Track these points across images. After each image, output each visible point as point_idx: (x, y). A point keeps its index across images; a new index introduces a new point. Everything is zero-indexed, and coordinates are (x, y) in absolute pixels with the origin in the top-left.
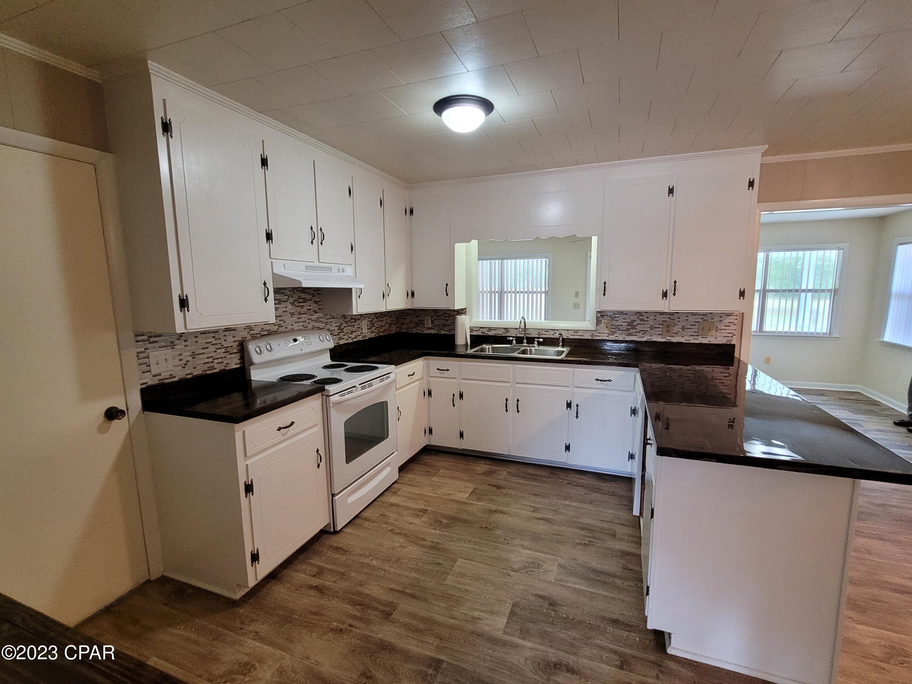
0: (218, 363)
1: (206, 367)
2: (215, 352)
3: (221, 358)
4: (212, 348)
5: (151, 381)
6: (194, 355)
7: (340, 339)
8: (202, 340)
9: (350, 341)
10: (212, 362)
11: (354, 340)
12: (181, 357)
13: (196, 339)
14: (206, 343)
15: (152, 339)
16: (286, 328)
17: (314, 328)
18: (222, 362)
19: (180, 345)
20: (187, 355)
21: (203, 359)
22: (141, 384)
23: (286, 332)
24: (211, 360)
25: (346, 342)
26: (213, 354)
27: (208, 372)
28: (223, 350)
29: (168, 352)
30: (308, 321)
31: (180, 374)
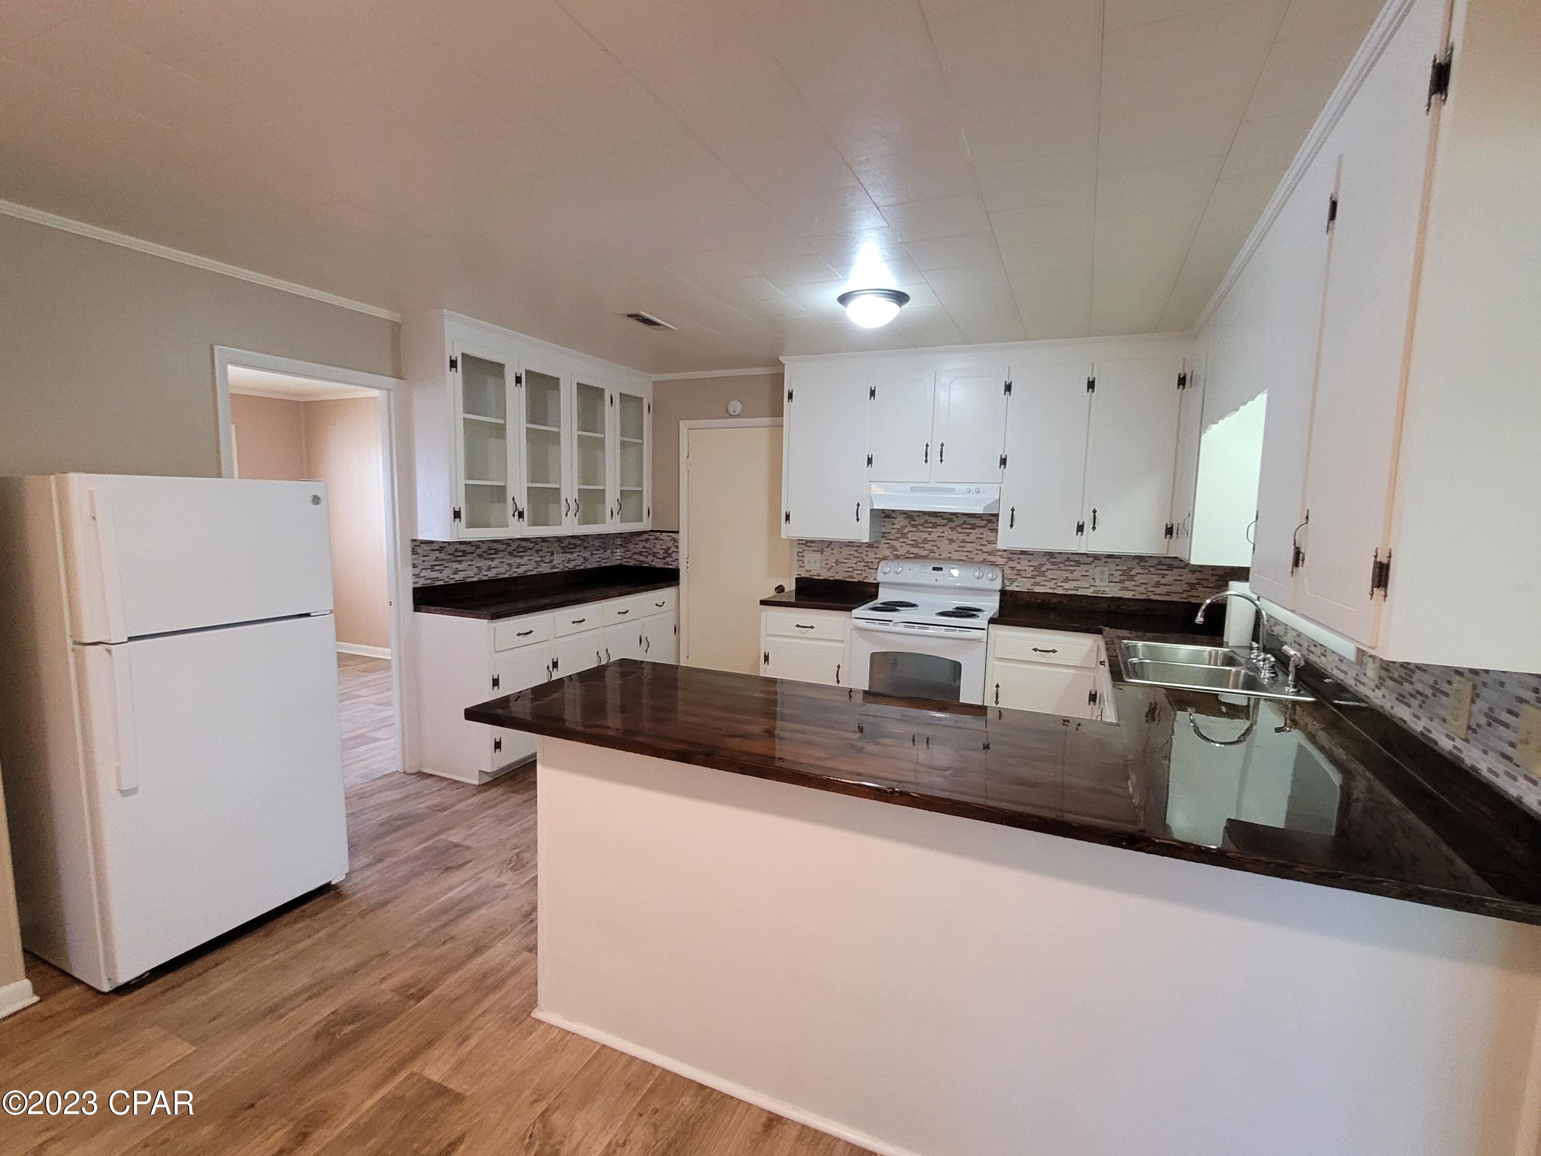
0: (858, 574)
1: (846, 575)
2: (856, 563)
3: (861, 570)
4: (855, 560)
5: (804, 575)
6: (837, 562)
7: (1038, 584)
8: (846, 551)
9: (1060, 591)
10: (852, 572)
11: (1070, 592)
12: (827, 562)
13: (841, 550)
14: (849, 554)
15: (808, 544)
16: (940, 555)
17: (984, 561)
18: (861, 574)
19: (828, 552)
20: (832, 562)
21: (844, 567)
22: (798, 575)
23: (940, 559)
24: (851, 570)
25: (1050, 591)
26: (854, 566)
27: (848, 580)
28: (864, 564)
29: (818, 555)
30: (977, 552)
31: (825, 575)
